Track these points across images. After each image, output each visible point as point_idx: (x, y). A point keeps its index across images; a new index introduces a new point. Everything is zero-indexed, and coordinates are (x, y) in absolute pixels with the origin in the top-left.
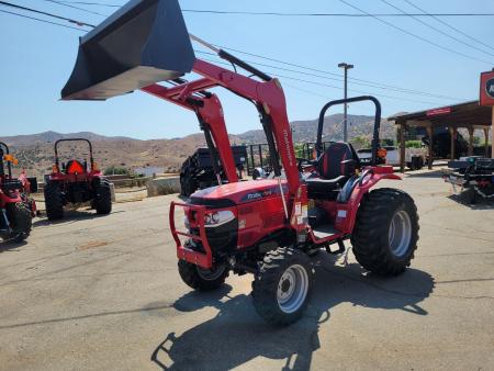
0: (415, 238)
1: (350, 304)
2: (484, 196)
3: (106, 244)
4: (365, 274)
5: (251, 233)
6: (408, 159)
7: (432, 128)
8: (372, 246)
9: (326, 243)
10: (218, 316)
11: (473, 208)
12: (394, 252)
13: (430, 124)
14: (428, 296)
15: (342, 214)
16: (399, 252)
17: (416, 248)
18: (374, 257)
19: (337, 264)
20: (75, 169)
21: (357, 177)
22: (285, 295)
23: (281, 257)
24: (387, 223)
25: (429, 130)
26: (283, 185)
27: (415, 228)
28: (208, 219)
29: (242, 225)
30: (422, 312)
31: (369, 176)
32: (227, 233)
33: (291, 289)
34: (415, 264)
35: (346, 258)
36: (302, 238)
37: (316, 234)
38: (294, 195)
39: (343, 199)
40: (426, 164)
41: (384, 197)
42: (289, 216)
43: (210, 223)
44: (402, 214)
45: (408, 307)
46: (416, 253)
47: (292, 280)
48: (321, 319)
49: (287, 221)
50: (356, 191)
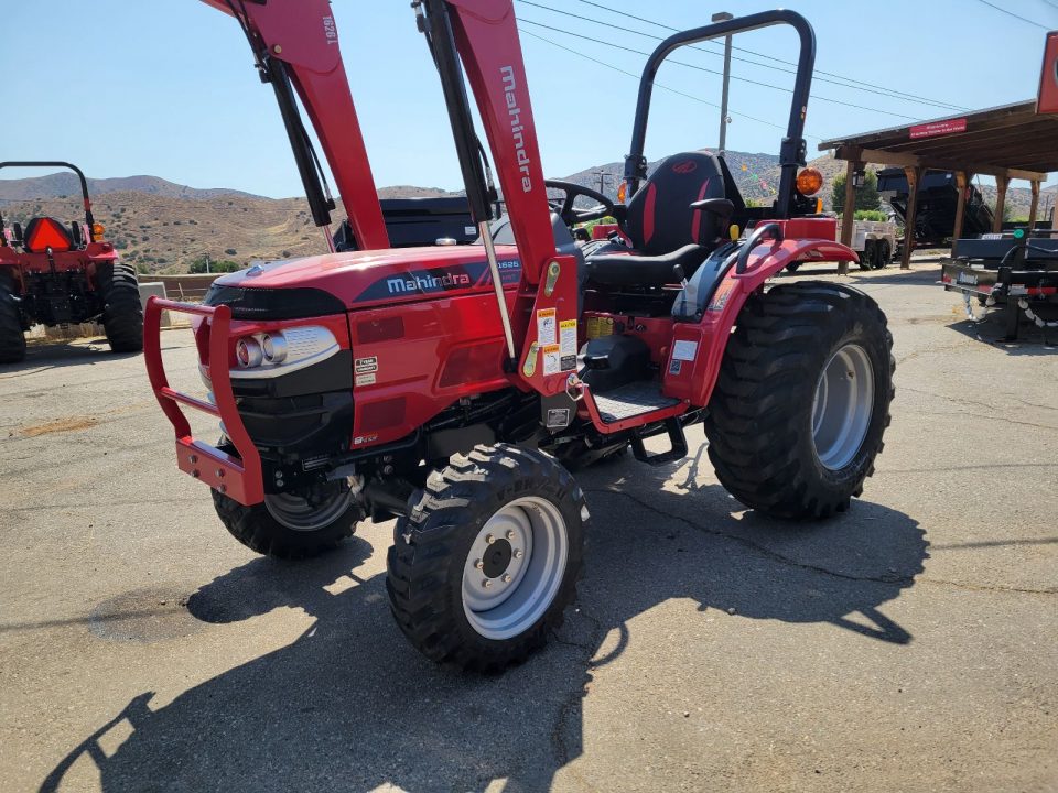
0: (880, 419)
1: (689, 604)
2: (1039, 322)
3: (89, 424)
4: (739, 516)
5: (402, 400)
6: (858, 245)
7: (918, 171)
8: (763, 441)
9: (634, 433)
10: (304, 638)
11: (1012, 352)
12: (823, 459)
13: (914, 161)
14: (909, 582)
15: (684, 351)
16: (835, 458)
17: (879, 447)
18: (768, 471)
19: (669, 486)
20: (46, 241)
21: (735, 247)
22: (495, 585)
23: (478, 475)
24: (809, 380)
25: (910, 175)
26: (500, 259)
27: (883, 393)
28: (253, 355)
29: (366, 373)
30: (895, 634)
31: (769, 244)
32: (317, 399)
33: (514, 567)
34: (874, 491)
35: (693, 470)
36: (557, 418)
37: (605, 405)
38: (534, 288)
39: (691, 311)
40: (896, 258)
41: (805, 306)
42: (519, 348)
43: (258, 366)
44: (850, 354)
45: (856, 617)
46: (879, 462)
47: (517, 542)
48: (599, 655)
49: (513, 366)
50: (729, 285)
